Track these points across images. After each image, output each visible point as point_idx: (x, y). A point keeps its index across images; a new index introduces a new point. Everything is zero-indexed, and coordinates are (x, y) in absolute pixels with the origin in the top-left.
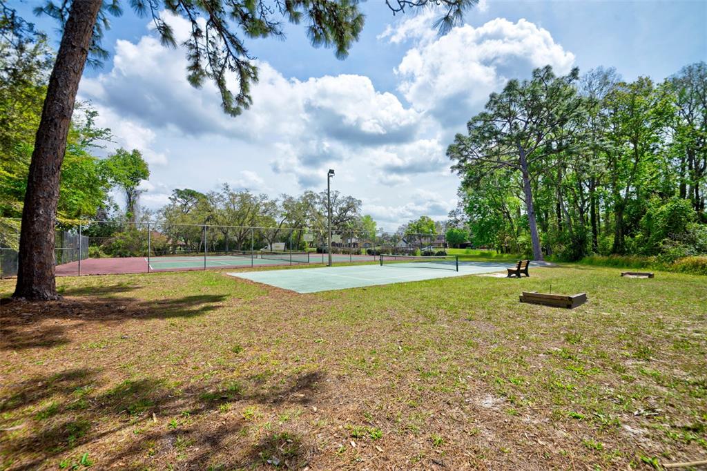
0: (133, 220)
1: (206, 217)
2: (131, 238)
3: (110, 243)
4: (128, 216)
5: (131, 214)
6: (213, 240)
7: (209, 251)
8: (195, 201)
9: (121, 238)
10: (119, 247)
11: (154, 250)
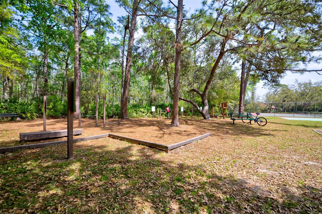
0: (254, 99)
1: (285, 96)
2: (253, 106)
3: (246, 108)
4: (252, 98)
5: (253, 97)
6: (289, 106)
7: (287, 112)
8: (281, 88)
9: (249, 106)
10: (249, 109)
11: (261, 110)
